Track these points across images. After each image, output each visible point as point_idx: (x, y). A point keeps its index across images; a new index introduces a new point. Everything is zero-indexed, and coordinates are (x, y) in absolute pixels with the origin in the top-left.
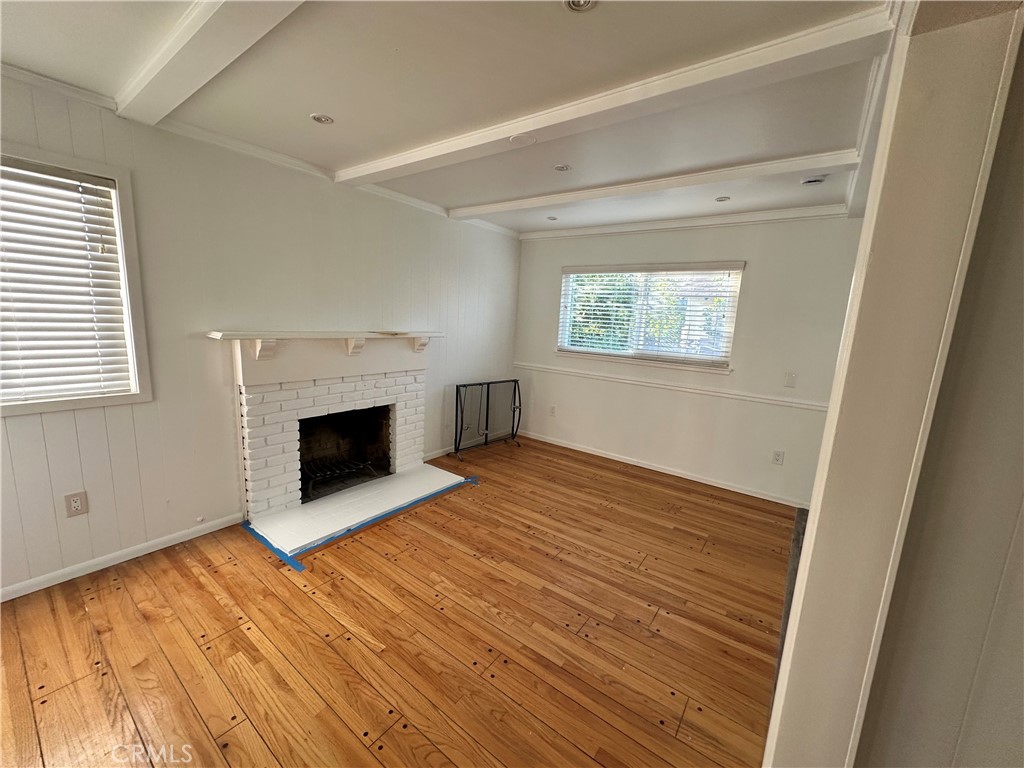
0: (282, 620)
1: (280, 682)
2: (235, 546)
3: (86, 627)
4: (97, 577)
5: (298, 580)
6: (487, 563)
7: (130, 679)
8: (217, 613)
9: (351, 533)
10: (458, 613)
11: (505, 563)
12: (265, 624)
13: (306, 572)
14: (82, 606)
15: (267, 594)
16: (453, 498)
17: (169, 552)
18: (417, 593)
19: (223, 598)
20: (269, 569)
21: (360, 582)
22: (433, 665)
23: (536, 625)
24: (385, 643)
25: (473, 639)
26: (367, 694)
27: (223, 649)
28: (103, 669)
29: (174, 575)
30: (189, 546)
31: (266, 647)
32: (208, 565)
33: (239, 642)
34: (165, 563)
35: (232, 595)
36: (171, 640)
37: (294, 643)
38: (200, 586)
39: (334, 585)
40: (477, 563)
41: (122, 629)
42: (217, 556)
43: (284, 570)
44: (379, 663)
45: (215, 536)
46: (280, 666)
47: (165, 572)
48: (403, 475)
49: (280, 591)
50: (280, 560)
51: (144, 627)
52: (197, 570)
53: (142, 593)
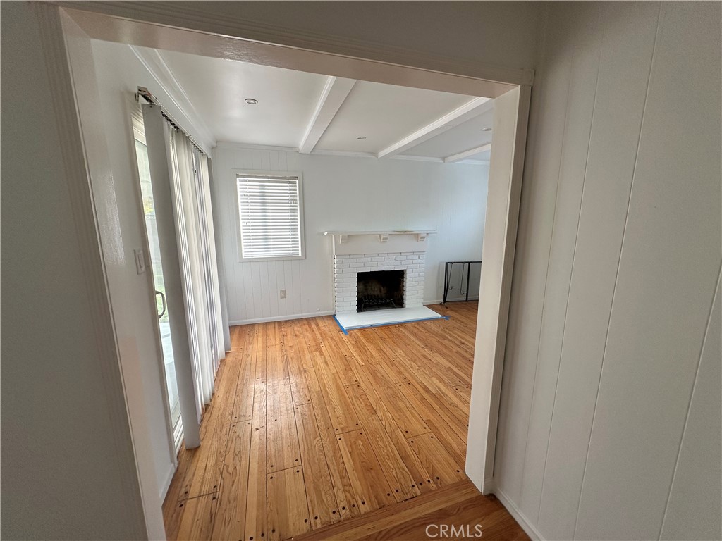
0: (333, 347)
1: (326, 362)
2: (328, 322)
3: (281, 334)
4: (286, 321)
5: (344, 337)
6: (427, 352)
7: (288, 348)
8: (315, 340)
9: (372, 327)
10: (399, 363)
11: (437, 354)
12: (328, 347)
13: (348, 336)
14: (281, 328)
15: (332, 338)
16: (429, 323)
17: (307, 319)
18: (387, 353)
19: (318, 336)
20: (336, 331)
21: (366, 344)
22: (379, 375)
23: (433, 379)
24: (364, 363)
25: (400, 373)
26: (351, 374)
27: (313, 349)
28: (283, 344)
29: (307, 326)
30: (314, 319)
31: (325, 352)
32: (317, 325)
33: (319, 349)
34: (305, 322)
35: (321, 336)
36: (300, 342)
37: (334, 354)
38: (313, 331)
39: (356, 342)
40: (422, 350)
41: (289, 336)
42: (321, 324)
43: (341, 333)
44: (360, 368)
45: (322, 317)
46: (327, 358)
47: (304, 325)
48: (409, 309)
49: (337, 339)
50: (341, 329)
51: (295, 337)
52: (314, 326)
53: (297, 328)
